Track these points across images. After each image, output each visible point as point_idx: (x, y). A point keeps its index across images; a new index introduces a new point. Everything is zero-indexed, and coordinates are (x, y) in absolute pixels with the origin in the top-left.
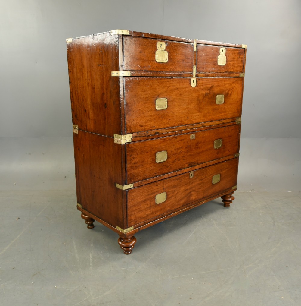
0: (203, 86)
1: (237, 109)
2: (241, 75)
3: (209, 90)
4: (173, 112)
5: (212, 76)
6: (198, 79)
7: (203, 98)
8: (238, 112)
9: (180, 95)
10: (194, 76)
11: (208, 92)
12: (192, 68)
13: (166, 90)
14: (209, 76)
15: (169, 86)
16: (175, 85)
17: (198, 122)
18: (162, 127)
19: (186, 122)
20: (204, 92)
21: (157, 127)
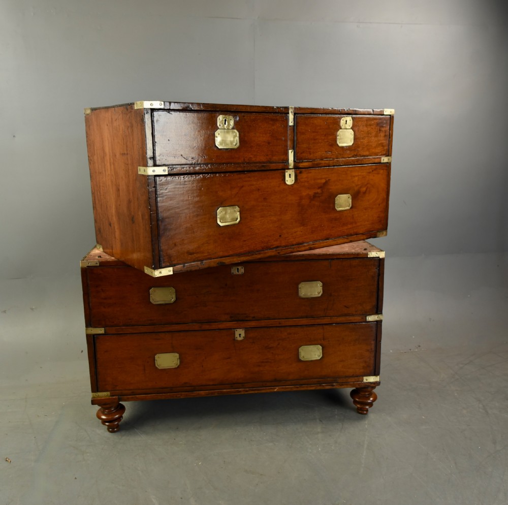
0: (308, 182)
1: (379, 217)
2: (385, 159)
3: (319, 188)
4: (251, 229)
5: (325, 165)
6: (298, 172)
7: (310, 202)
8: (380, 221)
9: (264, 199)
10: (291, 167)
11: (319, 191)
12: (287, 154)
13: (238, 193)
14: (320, 166)
15: (243, 187)
16: (255, 183)
17: (301, 242)
18: (231, 253)
19: (276, 244)
20: (311, 193)
21: (221, 254)
